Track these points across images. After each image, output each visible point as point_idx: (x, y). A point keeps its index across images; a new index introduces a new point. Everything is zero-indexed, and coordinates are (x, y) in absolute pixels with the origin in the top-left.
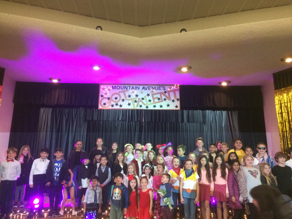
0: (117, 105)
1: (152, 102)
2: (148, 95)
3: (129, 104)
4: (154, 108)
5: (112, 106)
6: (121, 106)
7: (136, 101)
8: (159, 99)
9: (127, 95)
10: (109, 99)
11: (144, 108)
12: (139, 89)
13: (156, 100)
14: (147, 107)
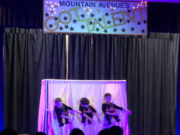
1: (112, 24)
2: (107, 14)
3: (83, 27)
4: (114, 33)
5: (61, 28)
6: (72, 29)
7: (91, 23)
8: (121, 20)
10: (56, 19)
11: (102, 32)
12: (95, 6)
13: (117, 22)
14: (106, 31)
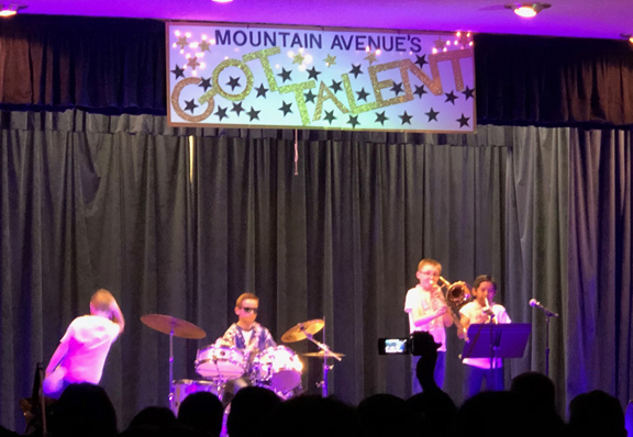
0: (238, 108)
1: (371, 98)
2: (356, 71)
3: (286, 109)
5: (222, 113)
6: (254, 114)
7: (310, 97)
8: (397, 89)
9: (278, 69)
10: (206, 84)
11: (341, 123)
12: (320, 46)
13: (388, 94)
14: (354, 121)
